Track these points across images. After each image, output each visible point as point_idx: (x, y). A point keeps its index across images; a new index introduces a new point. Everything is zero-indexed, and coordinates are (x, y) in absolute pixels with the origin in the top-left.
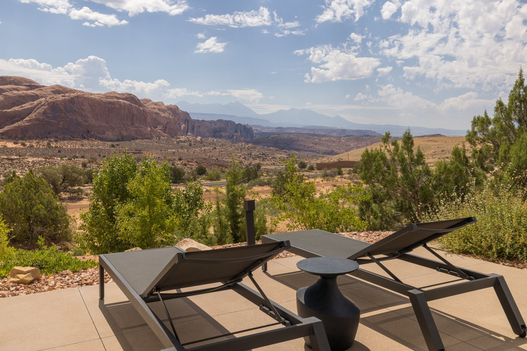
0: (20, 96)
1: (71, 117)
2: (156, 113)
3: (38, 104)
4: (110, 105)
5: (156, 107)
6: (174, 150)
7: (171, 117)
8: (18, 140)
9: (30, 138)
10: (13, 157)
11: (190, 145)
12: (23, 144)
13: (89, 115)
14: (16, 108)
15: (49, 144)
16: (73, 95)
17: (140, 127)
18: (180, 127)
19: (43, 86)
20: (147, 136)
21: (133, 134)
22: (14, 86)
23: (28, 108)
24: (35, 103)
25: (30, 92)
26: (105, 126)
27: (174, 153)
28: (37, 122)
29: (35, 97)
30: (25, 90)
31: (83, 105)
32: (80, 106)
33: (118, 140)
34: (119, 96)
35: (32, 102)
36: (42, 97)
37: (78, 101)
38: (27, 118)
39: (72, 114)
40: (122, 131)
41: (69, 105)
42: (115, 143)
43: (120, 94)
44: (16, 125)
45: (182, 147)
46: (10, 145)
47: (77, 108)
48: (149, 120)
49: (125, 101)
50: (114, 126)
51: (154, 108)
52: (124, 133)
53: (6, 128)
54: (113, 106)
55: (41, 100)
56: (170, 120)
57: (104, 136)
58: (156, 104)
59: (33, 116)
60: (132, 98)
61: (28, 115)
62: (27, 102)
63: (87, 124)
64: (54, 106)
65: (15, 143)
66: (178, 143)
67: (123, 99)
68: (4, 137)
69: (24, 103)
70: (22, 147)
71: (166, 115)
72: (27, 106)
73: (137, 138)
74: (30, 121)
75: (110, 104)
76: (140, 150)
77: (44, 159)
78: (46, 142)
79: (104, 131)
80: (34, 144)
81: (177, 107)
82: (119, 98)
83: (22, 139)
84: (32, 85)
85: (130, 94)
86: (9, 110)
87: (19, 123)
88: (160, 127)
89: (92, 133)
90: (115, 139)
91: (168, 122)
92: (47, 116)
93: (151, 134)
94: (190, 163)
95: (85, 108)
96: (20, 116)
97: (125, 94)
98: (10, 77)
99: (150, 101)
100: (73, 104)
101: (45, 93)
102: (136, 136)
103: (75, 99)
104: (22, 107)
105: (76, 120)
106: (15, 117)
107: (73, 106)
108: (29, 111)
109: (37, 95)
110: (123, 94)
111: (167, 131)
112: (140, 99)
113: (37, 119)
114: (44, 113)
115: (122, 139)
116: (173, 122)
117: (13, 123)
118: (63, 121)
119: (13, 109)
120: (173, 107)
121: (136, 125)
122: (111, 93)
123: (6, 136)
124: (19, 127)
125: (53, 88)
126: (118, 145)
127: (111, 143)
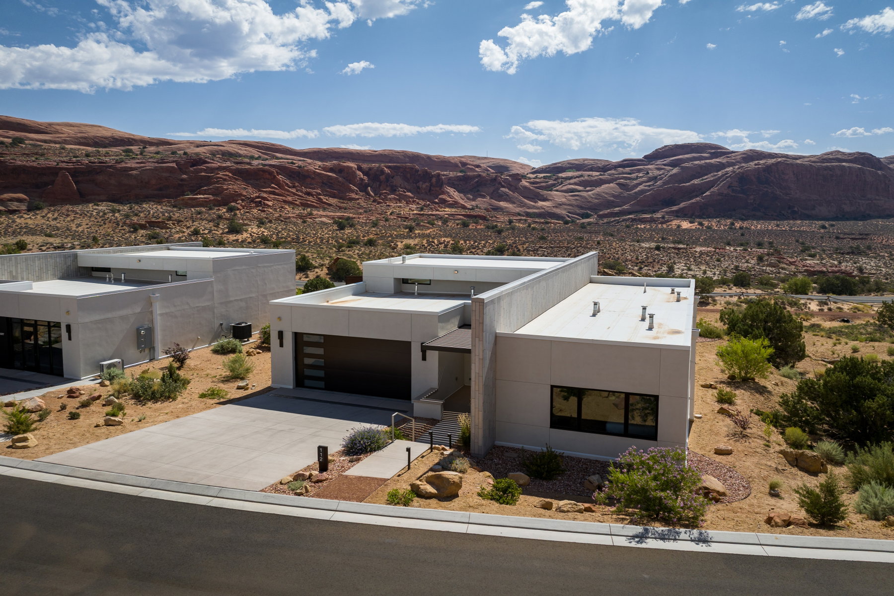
0: (700, 166)
1: (765, 190)
3: (723, 176)
8: (694, 219)
9: (709, 217)
12: (701, 224)
13: (792, 186)
14: (696, 181)
16: (770, 162)
17: (876, 199)
21: (862, 209)
23: (710, 181)
24: (720, 173)
25: (714, 161)
26: (815, 199)
28: (720, 198)
29: (720, 167)
33: (833, 220)
34: (843, 158)
35: (716, 174)
36: (729, 166)
38: (707, 193)
39: (767, 186)
40: (843, 206)
41: (763, 176)
44: (693, 201)
46: (685, 225)
49: (852, 164)
52: (847, 209)
53: (682, 205)
54: (831, 173)
55: (727, 169)
57: (813, 212)
59: (715, 189)
60: (865, 159)
61: (710, 189)
62: (710, 173)
63: (788, 197)
64: (743, 179)
65: (691, 222)
67: (851, 161)
68: (680, 215)
69: (706, 175)
70: (698, 227)
72: (709, 178)
74: (711, 196)
75: (826, 170)
76: (867, 235)
77: (713, 249)
78: (729, 221)
79: (814, 206)
80: (713, 224)
83: (700, 217)
86: (689, 184)
87: (698, 199)
89: (796, 209)
90: (830, 217)
92: (733, 189)
95: (787, 177)
96: (699, 191)
98: (692, 145)
104: (703, 180)
106: (693, 192)
107: (769, 176)
108: (711, 184)
109: (723, 164)
113: (720, 194)
114: (729, 188)
115: (843, 216)
117: (691, 199)
118: (754, 195)
119: (692, 182)
121: (869, 196)
122: (831, 153)
123: (682, 214)
124: (697, 203)
125: (744, 154)
126: (832, 225)
127: (821, 223)
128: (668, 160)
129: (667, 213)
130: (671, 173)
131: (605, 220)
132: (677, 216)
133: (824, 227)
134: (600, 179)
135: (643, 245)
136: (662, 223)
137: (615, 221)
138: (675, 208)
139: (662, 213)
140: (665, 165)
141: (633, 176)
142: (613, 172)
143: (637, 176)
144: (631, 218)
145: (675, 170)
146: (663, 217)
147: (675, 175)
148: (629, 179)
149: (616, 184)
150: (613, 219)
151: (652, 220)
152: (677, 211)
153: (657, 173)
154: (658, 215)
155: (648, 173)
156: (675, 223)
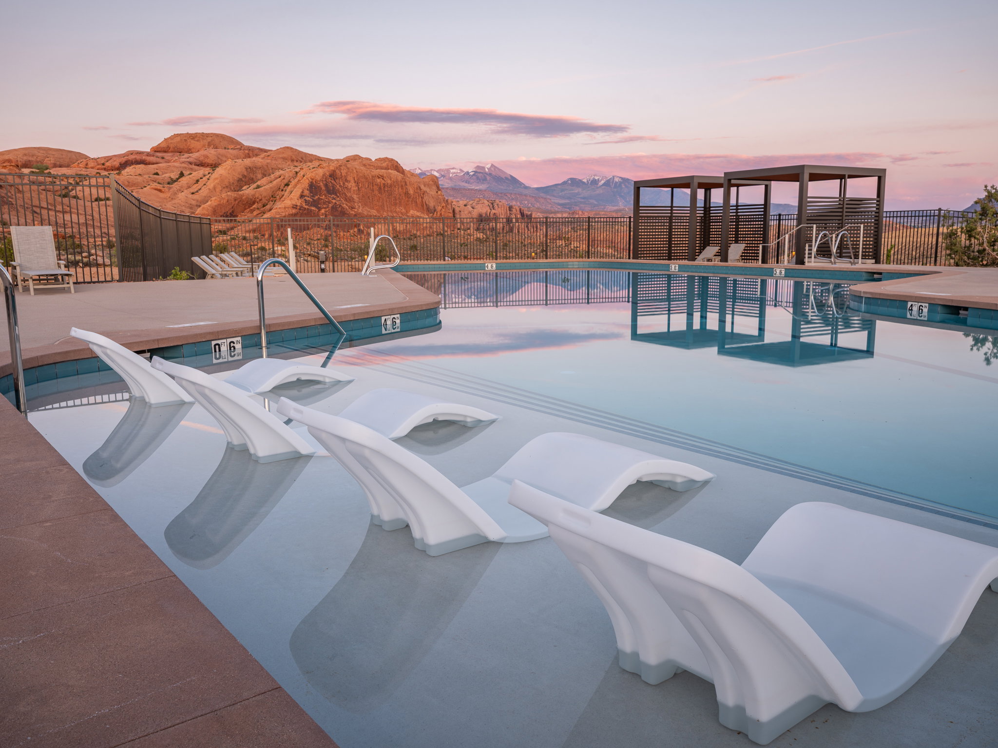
1: (334, 201)
4: (379, 180)
13: (355, 197)
26: (375, 214)
28: (294, 211)
31: (346, 180)
32: (344, 183)
37: (341, 175)
39: (335, 197)
41: (331, 182)
47: (340, 186)
63: (353, 212)
92: (305, 200)
95: (349, 185)
100: (334, 180)
103: (338, 172)
105: (340, 206)
107: (335, 183)
113: (295, 207)
118: (325, 208)
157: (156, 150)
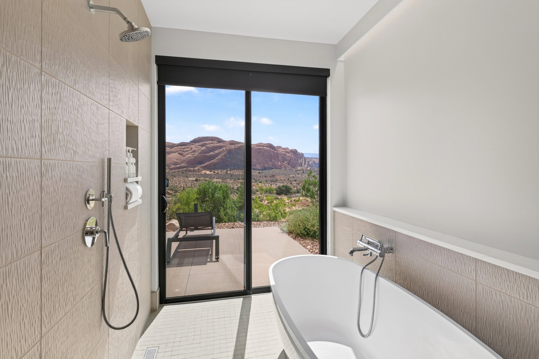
0: (213, 147)
2: (284, 154)
3: (222, 151)
5: (285, 150)
6: (293, 176)
7: (292, 156)
8: (211, 170)
9: (218, 169)
10: (207, 179)
11: (303, 172)
12: (214, 172)
14: (211, 153)
15: (227, 172)
16: (239, 145)
17: (275, 162)
18: (298, 162)
19: (225, 141)
20: (279, 168)
21: (271, 166)
22: (211, 142)
23: (217, 153)
24: (221, 150)
25: (218, 144)
26: (255, 161)
27: (293, 177)
29: (221, 147)
30: (217, 143)
33: (262, 170)
34: (263, 145)
35: (219, 150)
36: (224, 147)
38: (217, 158)
40: (265, 165)
42: (260, 172)
43: (264, 144)
44: (211, 162)
45: (298, 173)
46: (208, 172)
48: (280, 158)
49: (267, 148)
50: (260, 161)
51: (283, 151)
52: (266, 166)
53: (206, 164)
54: (260, 151)
55: (224, 148)
56: (292, 157)
57: (255, 167)
58: (284, 149)
59: (219, 157)
60: (270, 146)
61: (217, 157)
62: (217, 150)
64: (230, 152)
65: (210, 172)
66: (296, 171)
67: (266, 147)
68: (205, 168)
69: (215, 150)
70: (213, 173)
71: (290, 155)
72: (217, 152)
73: (273, 169)
74: (218, 159)
75: (258, 150)
76: (274, 175)
77: (222, 180)
78: (225, 171)
79: (255, 165)
80: (219, 172)
81: (296, 150)
82: (264, 146)
83: (214, 169)
84: (220, 141)
85: (270, 144)
86: (209, 154)
87: (213, 161)
88: (286, 162)
90: (261, 169)
91: (291, 159)
92: (226, 157)
93: (281, 167)
94: (301, 183)
96: (213, 157)
97: (267, 144)
98: (209, 137)
99: (281, 147)
101: (226, 145)
102: (272, 167)
104: (215, 152)
106: (211, 158)
108: (218, 155)
109: (222, 146)
110: (265, 144)
111: (290, 165)
112: (275, 146)
113: (221, 159)
114: (225, 155)
115: (265, 169)
116: (294, 159)
119: (210, 153)
120: (294, 151)
121: (273, 161)
122: (259, 143)
123: (206, 168)
124: (212, 163)
125: (230, 142)
126: (262, 172)
127: (258, 171)
128: (200, 143)
129: (201, 167)
130: (201, 149)
131: (173, 171)
132: (205, 169)
133: (259, 173)
134: (170, 151)
135: (190, 179)
136: (198, 172)
137: (177, 171)
138: (203, 165)
139: (199, 168)
140: (199, 146)
141: (185, 150)
142: (176, 148)
143: (187, 150)
144: (184, 170)
145: (204, 148)
146: (199, 169)
147: (203, 150)
148: (184, 151)
149: (178, 153)
150: (176, 171)
151: (194, 171)
152: (204, 167)
153: (196, 149)
154: (196, 168)
155: (191, 149)
156: (203, 172)
157: (191, 142)
